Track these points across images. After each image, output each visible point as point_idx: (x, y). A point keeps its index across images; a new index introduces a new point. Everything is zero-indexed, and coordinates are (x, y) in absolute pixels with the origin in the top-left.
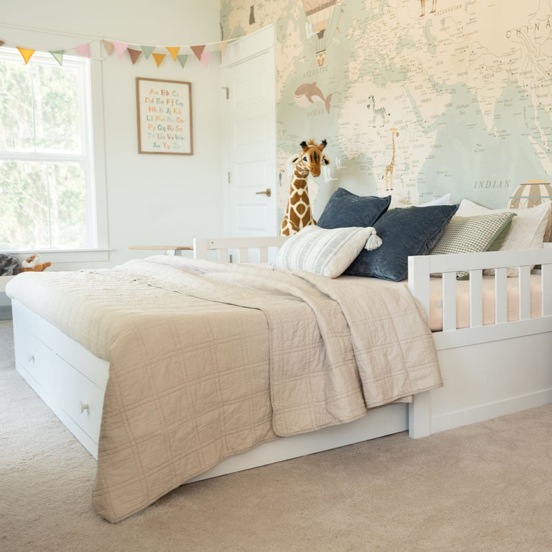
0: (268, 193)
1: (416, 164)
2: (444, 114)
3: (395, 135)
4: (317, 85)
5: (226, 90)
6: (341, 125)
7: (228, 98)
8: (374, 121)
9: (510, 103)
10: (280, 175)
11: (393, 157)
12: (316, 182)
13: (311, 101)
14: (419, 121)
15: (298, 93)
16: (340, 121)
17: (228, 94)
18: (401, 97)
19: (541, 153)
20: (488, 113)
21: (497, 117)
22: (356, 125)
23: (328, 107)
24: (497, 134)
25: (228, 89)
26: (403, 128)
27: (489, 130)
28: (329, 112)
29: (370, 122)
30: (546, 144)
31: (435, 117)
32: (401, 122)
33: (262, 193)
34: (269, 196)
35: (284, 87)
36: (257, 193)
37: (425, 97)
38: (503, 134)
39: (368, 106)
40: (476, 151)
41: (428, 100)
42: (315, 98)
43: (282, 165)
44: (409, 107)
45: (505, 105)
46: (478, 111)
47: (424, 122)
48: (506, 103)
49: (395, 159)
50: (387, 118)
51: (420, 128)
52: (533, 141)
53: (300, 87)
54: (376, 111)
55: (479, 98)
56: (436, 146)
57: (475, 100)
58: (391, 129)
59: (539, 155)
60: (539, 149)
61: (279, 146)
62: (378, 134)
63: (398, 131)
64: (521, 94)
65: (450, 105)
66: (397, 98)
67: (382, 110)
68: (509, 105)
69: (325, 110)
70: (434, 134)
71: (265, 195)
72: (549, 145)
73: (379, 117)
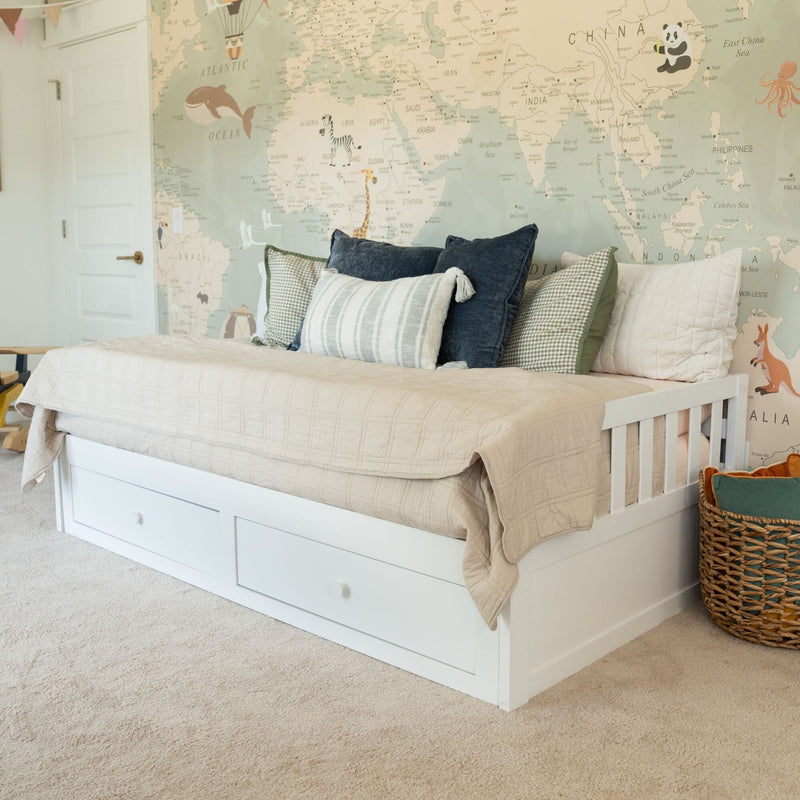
0: (138, 258)
1: (406, 230)
2: (456, 155)
3: (370, 181)
4: (227, 91)
5: (54, 85)
6: (272, 157)
7: (59, 98)
8: (332, 156)
9: (572, 146)
10: (160, 232)
11: (367, 216)
12: (227, 246)
13: (216, 114)
14: (414, 162)
15: (193, 99)
16: (270, 151)
17: (59, 91)
18: (380, 120)
19: (625, 228)
20: (535, 158)
21: (551, 166)
22: (300, 159)
23: (248, 127)
24: (550, 193)
25: (58, 84)
26: (383, 171)
27: (536, 185)
28: (249, 137)
29: (325, 157)
30: (634, 214)
31: (443, 157)
32: (381, 161)
33: (128, 258)
34: (141, 263)
35: (165, 88)
36: (119, 258)
37: (425, 124)
38: (560, 193)
39: (322, 131)
40: (512, 216)
41: (429, 130)
42: (223, 111)
43: (163, 214)
44: (395, 139)
45: (565, 149)
46: (519, 155)
47: (422, 164)
48: (567, 146)
49: (371, 219)
50: (355, 152)
51: (415, 173)
52: (612, 208)
53: (196, 90)
54: (336, 140)
55: (520, 135)
56: (442, 204)
57: (512, 137)
58: (363, 171)
59: (622, 231)
60: (622, 221)
61: (156, 184)
62: (340, 176)
63: (373, 175)
64: (592, 134)
65: (469, 140)
66: (373, 123)
67: (347, 140)
68: (571, 150)
69: (243, 133)
70: (440, 185)
71: (133, 263)
72: (638, 216)
73: (341, 150)
